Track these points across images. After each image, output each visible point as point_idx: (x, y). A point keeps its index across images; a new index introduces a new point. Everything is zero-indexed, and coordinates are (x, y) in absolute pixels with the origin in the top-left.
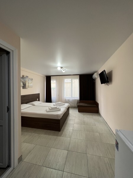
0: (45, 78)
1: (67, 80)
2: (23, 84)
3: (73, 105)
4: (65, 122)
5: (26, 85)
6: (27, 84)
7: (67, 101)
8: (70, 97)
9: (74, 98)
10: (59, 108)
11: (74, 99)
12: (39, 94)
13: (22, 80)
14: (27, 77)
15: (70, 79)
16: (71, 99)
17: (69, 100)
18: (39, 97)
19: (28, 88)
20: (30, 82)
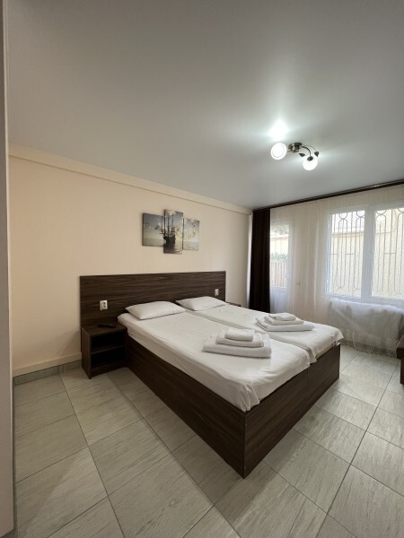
0: (251, 217)
1: (344, 215)
2: (165, 238)
3: (372, 338)
4: (297, 427)
5: (174, 242)
6: (178, 239)
7: (338, 311)
8: (358, 294)
9: (381, 301)
10: (259, 345)
11: (379, 307)
12: (224, 273)
13: (159, 224)
14: (179, 214)
15: (362, 213)
16: (362, 306)
17: (348, 308)
18: (224, 285)
19: (184, 252)
20: (189, 230)
